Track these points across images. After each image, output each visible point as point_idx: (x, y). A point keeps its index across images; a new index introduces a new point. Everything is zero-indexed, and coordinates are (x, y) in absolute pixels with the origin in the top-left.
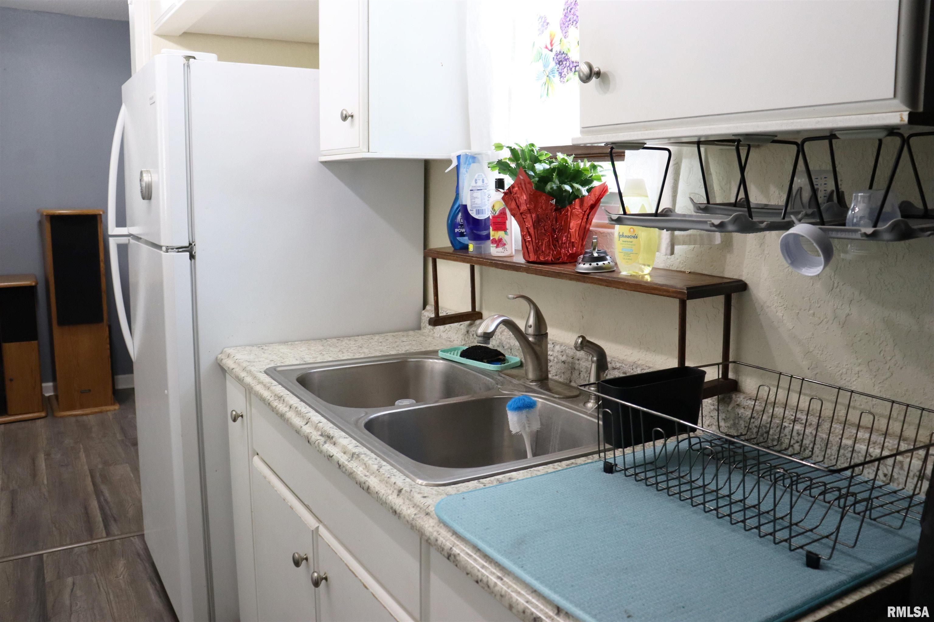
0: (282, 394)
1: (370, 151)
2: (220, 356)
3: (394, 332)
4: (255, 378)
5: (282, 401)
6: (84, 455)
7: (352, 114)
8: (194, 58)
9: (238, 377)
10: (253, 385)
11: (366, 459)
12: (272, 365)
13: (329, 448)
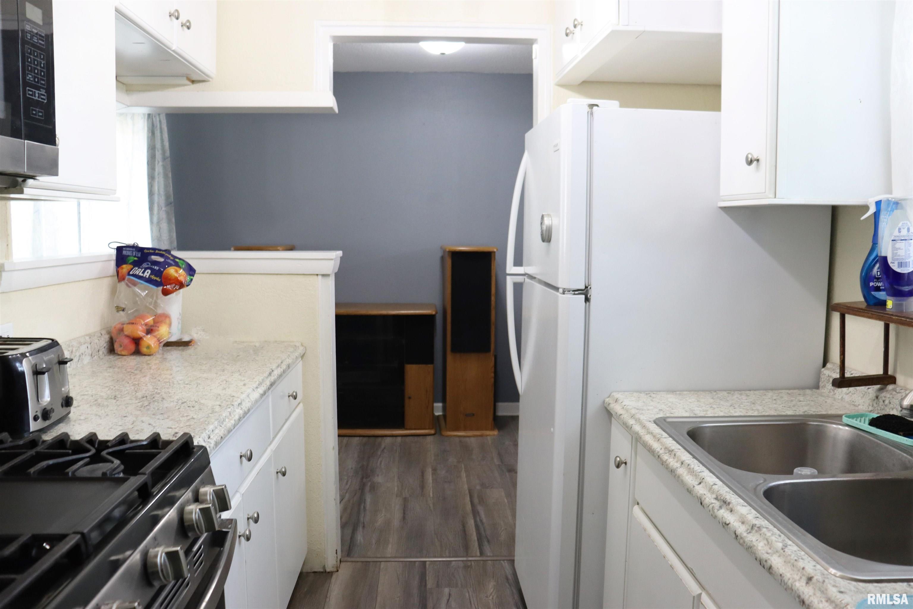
0: (673, 448)
1: (777, 197)
2: (607, 400)
3: (790, 389)
4: (644, 427)
5: (673, 456)
6: (465, 475)
7: (758, 158)
8: (597, 105)
9: (626, 424)
10: (642, 434)
11: (769, 534)
12: (661, 415)
13: (724, 514)
